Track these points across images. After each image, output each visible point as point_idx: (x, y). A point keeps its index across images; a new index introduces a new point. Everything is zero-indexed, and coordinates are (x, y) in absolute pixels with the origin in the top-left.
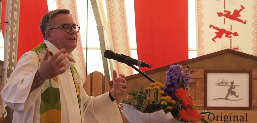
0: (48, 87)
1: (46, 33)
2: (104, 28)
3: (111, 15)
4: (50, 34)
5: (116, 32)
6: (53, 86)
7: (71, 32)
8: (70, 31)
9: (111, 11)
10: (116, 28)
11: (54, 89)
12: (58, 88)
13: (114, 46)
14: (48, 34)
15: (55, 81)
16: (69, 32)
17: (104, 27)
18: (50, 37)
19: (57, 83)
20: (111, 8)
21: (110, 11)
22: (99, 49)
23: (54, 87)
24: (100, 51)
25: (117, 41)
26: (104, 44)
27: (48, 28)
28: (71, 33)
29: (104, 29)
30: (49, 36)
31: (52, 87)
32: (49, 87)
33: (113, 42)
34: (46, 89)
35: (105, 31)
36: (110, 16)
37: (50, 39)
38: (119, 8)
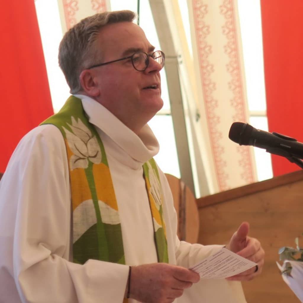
0: (92, 224)
1: (81, 76)
2: (179, 60)
3: (200, 26)
4: (91, 79)
5: (213, 71)
6: (105, 220)
7: (149, 70)
8: (147, 67)
9: (201, 16)
10: (211, 59)
11: (107, 226)
12: (118, 223)
13: (207, 108)
14: (88, 79)
15: (109, 207)
16: (143, 72)
17: (180, 56)
18: (93, 88)
19: (113, 210)
20: (201, 7)
21: (198, 16)
22: (168, 115)
23: (107, 223)
24: (170, 118)
25: (216, 95)
26: (181, 102)
27: (86, 64)
28: (150, 72)
29: (181, 62)
30: (92, 84)
31: (102, 222)
32: (96, 222)
33: (206, 96)
34: (86, 230)
35: (182, 68)
36: (197, 29)
37: (94, 91)
38: (221, 7)
